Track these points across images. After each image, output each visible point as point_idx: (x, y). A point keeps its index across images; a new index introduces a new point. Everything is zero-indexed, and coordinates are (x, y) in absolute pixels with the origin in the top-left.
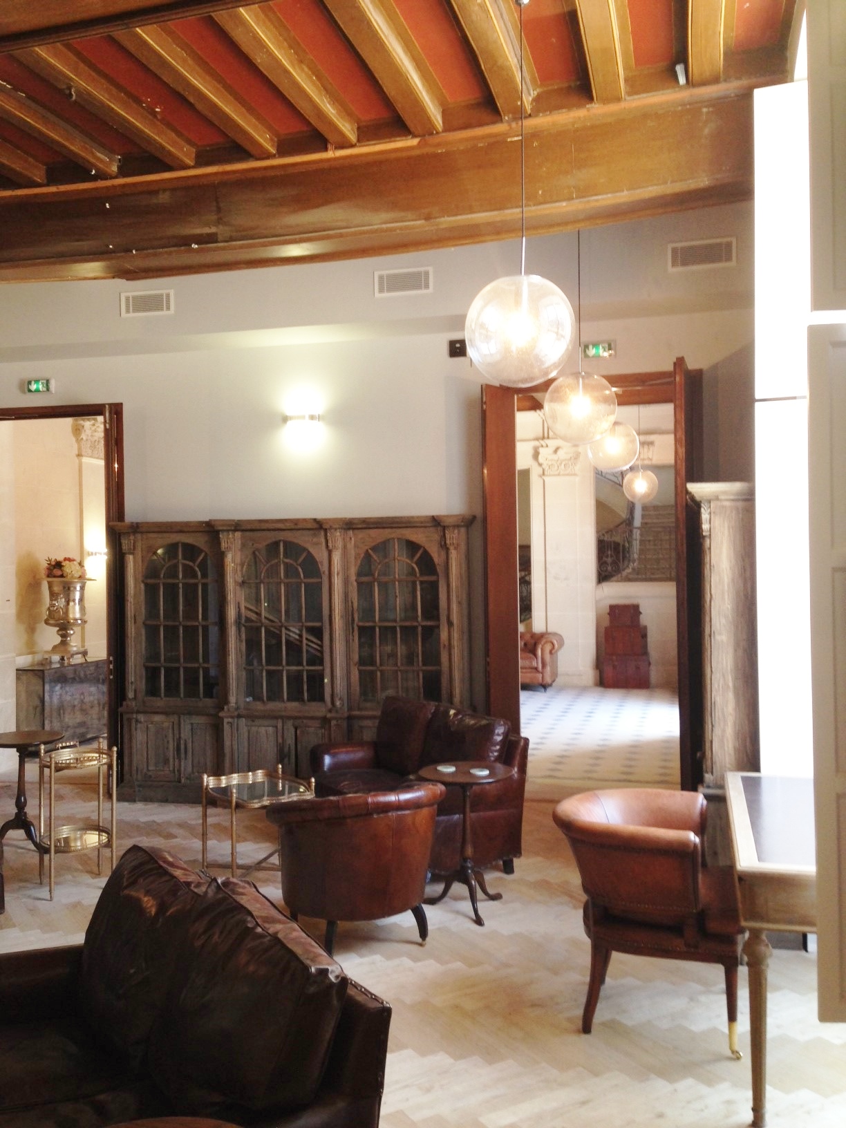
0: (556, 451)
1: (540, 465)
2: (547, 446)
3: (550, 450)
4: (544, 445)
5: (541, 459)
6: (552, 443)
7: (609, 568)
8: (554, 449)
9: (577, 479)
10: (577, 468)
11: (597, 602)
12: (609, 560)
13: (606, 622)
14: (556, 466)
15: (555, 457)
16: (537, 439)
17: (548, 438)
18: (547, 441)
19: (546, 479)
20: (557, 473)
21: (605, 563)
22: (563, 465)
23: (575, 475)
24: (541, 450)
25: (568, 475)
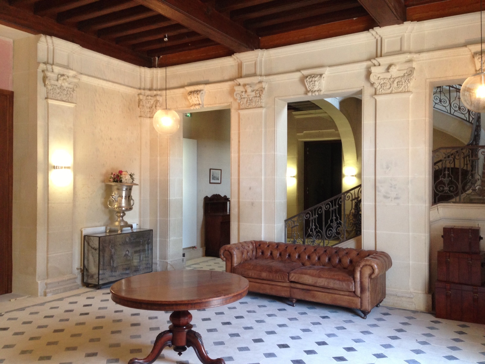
0: (388, 69)
1: (372, 84)
2: (379, 65)
3: (382, 69)
4: (376, 63)
5: (372, 78)
6: (384, 61)
7: (446, 188)
8: (386, 67)
9: (411, 96)
10: (412, 85)
11: (431, 223)
12: (446, 180)
13: (440, 245)
14: (388, 84)
15: (388, 75)
16: (369, 59)
17: (381, 56)
18: (380, 60)
19: (378, 98)
20: (389, 91)
21: (442, 182)
22: (395, 82)
23: (408, 92)
24: (373, 69)
25: (400, 92)
